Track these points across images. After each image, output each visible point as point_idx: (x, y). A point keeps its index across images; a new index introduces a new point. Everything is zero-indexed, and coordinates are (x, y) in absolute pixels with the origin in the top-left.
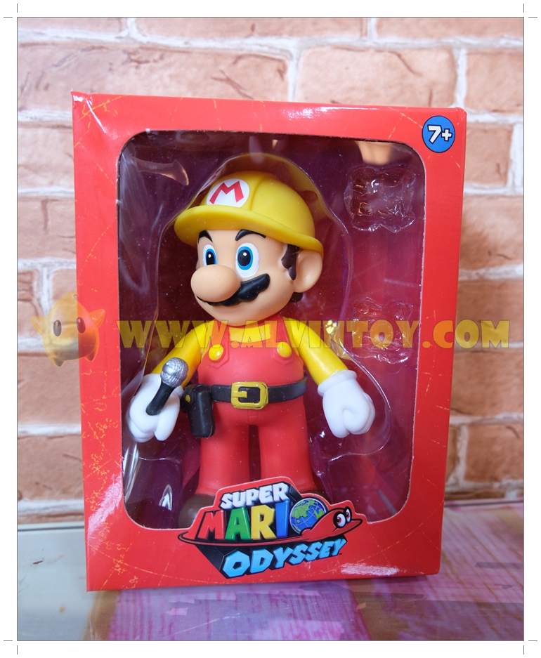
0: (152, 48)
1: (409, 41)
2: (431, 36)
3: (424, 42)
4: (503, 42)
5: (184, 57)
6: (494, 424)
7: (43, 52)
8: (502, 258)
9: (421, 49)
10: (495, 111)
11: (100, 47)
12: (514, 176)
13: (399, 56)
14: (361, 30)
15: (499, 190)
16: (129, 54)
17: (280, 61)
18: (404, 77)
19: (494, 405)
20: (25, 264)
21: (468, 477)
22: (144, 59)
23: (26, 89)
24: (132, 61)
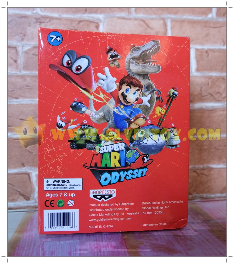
0: (45, 17)
1: (148, 16)
2: (156, 14)
5: (58, 21)
11: (25, 17)
16: (37, 19)
18: (146, 29)
22: (43, 21)
24: (38, 22)
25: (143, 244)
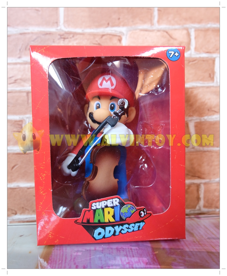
0: (69, 33)
1: (171, 27)
3: (177, 27)
4: (209, 26)
5: (81, 36)
6: (215, 183)
7: (28, 36)
8: (214, 112)
9: (175, 29)
10: (208, 52)
11: (50, 34)
12: (217, 78)
13: (167, 32)
14: (151, 23)
15: (211, 84)
16: (61, 36)
17: (119, 36)
18: (169, 40)
19: (214, 174)
20: (20, 118)
21: (205, 206)
22: (66, 37)
23: (21, 50)
24: (62, 38)
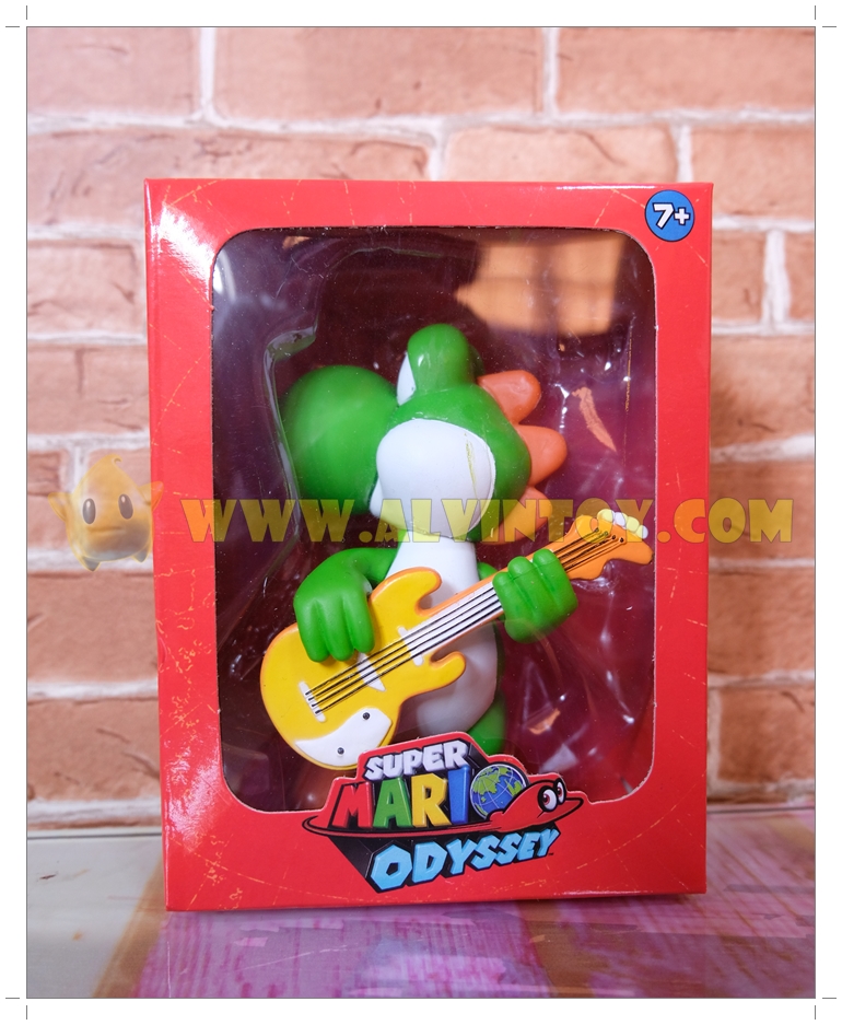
25: (606, 966)
